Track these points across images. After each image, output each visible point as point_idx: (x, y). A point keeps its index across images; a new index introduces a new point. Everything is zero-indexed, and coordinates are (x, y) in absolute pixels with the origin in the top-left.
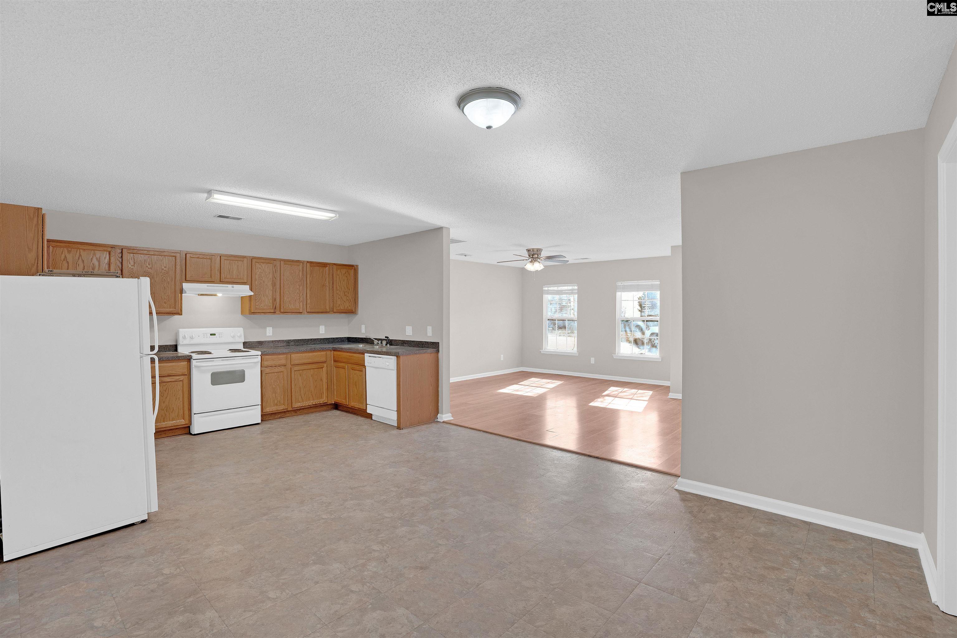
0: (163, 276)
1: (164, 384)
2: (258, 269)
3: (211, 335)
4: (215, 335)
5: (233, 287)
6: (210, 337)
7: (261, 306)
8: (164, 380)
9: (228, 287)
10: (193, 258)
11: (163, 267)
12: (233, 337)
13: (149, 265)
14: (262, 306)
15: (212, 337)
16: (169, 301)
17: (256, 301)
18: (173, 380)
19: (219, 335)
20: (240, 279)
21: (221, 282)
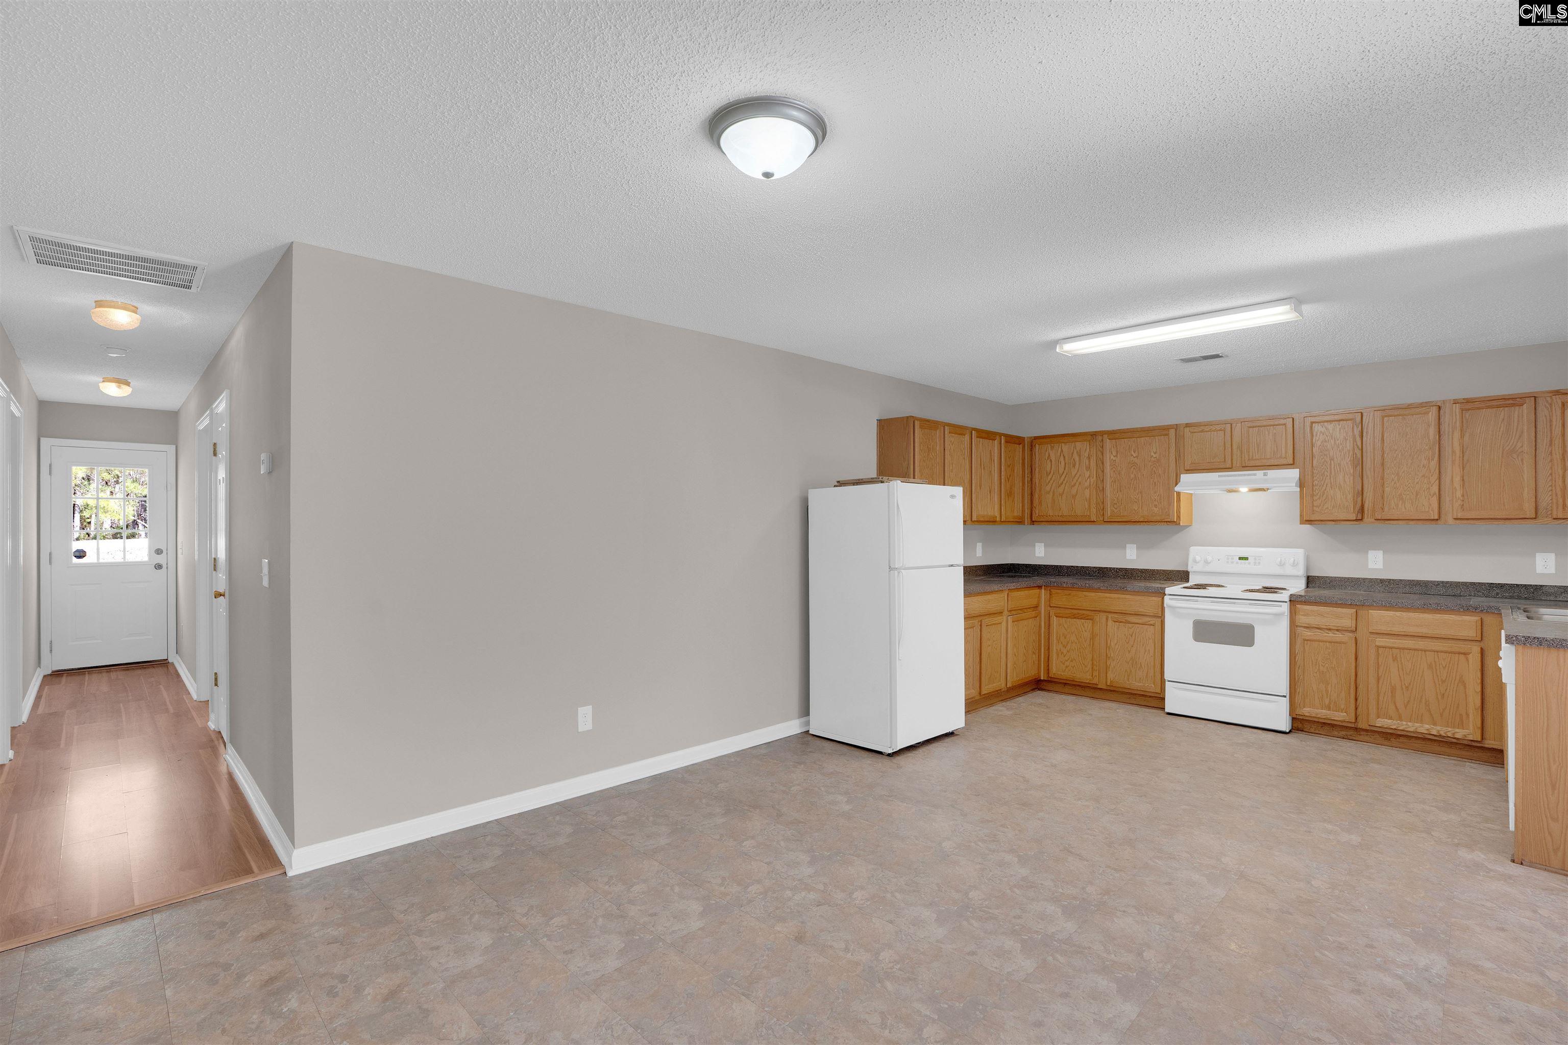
0: (1152, 467)
1: (1130, 625)
2: (1319, 434)
3: (1240, 558)
4: (1247, 559)
5: (1265, 475)
6: (1237, 563)
7: (1325, 507)
8: (1129, 619)
9: (1255, 475)
10: (1195, 432)
11: (1152, 454)
12: (1282, 564)
13: (1134, 452)
14: (1327, 508)
15: (1241, 563)
16: (1161, 503)
17: (1315, 498)
18: (1140, 621)
19: (1255, 559)
20: (1281, 457)
21: (1245, 467)
